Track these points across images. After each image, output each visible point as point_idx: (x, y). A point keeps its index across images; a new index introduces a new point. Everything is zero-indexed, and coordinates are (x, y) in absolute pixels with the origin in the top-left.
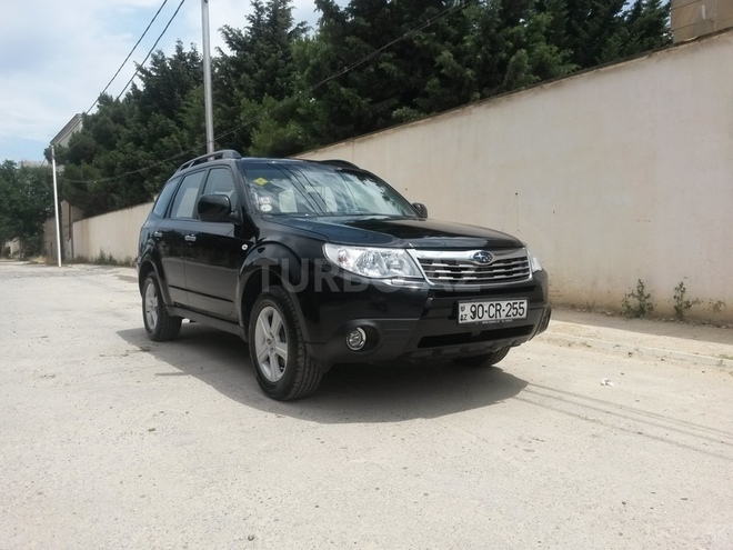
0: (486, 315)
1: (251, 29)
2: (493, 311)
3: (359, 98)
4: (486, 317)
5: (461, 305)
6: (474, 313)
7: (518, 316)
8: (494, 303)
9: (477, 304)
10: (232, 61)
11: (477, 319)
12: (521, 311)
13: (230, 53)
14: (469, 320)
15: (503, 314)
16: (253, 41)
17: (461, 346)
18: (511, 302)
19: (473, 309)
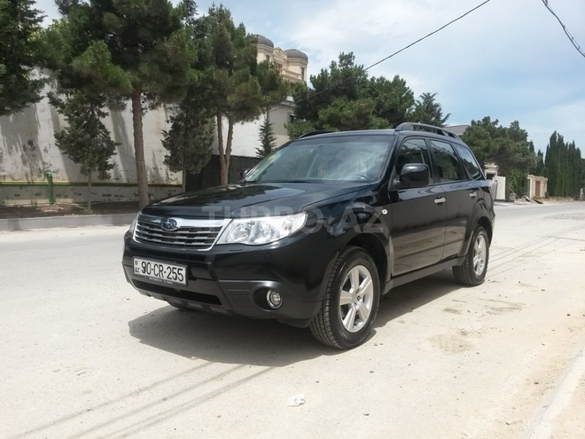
0: (152, 272)
2: (157, 271)
5: (135, 260)
6: (144, 268)
7: (178, 281)
8: (158, 264)
9: (146, 262)
11: (146, 274)
12: (180, 277)
14: (141, 273)
15: (165, 275)
18: (171, 267)
19: (144, 265)
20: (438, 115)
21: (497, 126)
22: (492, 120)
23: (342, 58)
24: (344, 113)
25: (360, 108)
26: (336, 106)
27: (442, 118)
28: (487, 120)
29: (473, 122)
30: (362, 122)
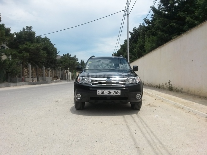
1: (152, 18)
2: (108, 92)
3: (164, 34)
4: (106, 94)
5: (98, 90)
7: (117, 94)
8: (109, 91)
9: (103, 91)
10: (146, 27)
11: (103, 94)
12: (118, 93)
13: (146, 25)
14: (100, 94)
15: (112, 93)
16: (152, 21)
17: (104, 100)
19: (102, 92)
20: (56, 51)
21: (71, 57)
22: (69, 55)
23: (27, 27)
24: (31, 47)
25: (37, 46)
26: (26, 44)
27: (57, 53)
28: (68, 54)
29: (64, 55)
30: (38, 51)
